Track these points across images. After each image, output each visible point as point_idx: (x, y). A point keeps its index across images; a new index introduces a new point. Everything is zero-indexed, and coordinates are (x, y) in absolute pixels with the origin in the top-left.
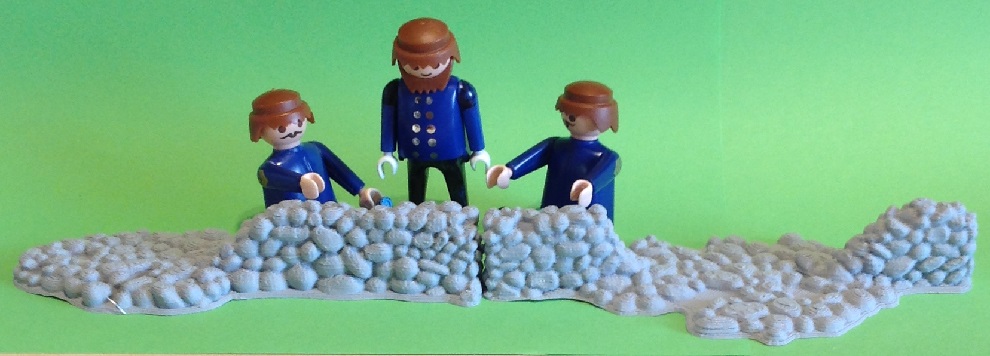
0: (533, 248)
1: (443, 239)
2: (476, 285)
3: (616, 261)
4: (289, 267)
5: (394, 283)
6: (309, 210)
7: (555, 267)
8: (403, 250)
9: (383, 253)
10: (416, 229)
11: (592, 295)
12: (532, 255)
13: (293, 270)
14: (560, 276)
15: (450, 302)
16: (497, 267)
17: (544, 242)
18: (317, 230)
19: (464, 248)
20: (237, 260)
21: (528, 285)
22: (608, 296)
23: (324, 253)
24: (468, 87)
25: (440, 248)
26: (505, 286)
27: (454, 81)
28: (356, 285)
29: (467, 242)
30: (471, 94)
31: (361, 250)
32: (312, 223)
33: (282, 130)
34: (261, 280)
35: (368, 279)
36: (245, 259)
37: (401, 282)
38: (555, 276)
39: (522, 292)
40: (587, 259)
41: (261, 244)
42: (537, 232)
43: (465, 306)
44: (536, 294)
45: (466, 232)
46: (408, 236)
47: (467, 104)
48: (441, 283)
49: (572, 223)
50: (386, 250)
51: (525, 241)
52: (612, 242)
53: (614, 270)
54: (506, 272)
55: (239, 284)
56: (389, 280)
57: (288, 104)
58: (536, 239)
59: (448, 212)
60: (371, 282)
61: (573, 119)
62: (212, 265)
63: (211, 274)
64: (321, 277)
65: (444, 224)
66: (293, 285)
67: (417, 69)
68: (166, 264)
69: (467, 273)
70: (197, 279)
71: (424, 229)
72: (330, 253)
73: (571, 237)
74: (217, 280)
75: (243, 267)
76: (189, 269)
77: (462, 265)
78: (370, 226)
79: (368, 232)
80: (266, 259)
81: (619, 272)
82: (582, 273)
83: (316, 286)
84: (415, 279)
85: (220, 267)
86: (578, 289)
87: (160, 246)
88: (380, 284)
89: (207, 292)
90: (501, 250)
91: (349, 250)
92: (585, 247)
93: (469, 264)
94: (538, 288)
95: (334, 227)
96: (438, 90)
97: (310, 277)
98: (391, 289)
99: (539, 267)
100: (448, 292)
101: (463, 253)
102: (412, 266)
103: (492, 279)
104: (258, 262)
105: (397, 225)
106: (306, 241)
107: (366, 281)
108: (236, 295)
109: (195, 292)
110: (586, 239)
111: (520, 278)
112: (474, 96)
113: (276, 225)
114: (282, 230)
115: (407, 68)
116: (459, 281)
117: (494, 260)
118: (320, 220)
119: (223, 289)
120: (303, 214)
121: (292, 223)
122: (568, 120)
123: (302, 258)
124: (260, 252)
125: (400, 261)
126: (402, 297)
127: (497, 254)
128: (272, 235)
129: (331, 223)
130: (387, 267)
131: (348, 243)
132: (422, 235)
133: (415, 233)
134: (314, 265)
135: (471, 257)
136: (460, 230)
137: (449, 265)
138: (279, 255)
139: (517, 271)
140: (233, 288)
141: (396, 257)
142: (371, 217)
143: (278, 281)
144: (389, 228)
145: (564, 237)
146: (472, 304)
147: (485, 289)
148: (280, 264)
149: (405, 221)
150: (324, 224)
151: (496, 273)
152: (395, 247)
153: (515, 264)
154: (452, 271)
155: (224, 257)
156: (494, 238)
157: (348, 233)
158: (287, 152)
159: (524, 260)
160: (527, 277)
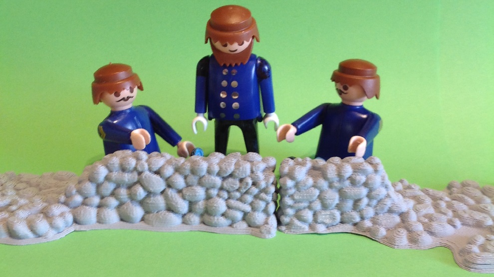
0: (321, 192)
1: (247, 184)
2: (273, 220)
3: (389, 203)
4: (121, 204)
5: (206, 217)
6: (138, 159)
7: (338, 207)
8: (214, 192)
9: (197, 194)
10: (225, 175)
11: (369, 230)
12: (320, 197)
13: (125, 207)
14: (342, 214)
15: (252, 234)
16: (291, 207)
17: (331, 186)
18: (143, 175)
19: (265, 191)
20: (78, 199)
21: (315, 220)
22: (383, 232)
23: (149, 194)
24: (264, 62)
25: (245, 191)
26: (297, 222)
27: (253, 58)
28: (176, 220)
29: (267, 187)
30: (266, 68)
31: (180, 191)
32: (140, 169)
33: (117, 95)
34: (98, 215)
35: (185, 215)
36: (86, 198)
37: (212, 218)
38: (337, 214)
39: (310, 226)
40: (365, 201)
41: (98, 186)
42: (325, 178)
43: (265, 238)
44: (321, 228)
45: (266, 178)
46: (218, 181)
47: (263, 75)
48: (244, 219)
49: (354, 172)
50: (200, 192)
51: (315, 186)
52: (386, 187)
53: (386, 209)
54: (298, 211)
55: (81, 218)
56: (202, 215)
57: (122, 75)
58: (324, 184)
59: (251, 162)
60: (187, 217)
61: (346, 88)
62: (59, 202)
63: (57, 210)
64: (147, 212)
65: (248, 172)
66: (124, 218)
67: (225, 46)
68: (22, 201)
69: (265, 211)
70: (46, 214)
71: (231, 175)
72: (155, 194)
73: (353, 182)
74: (62, 215)
75: (84, 204)
76: (40, 205)
77: (262, 205)
78: (188, 172)
79: (185, 177)
80: (102, 198)
81: (390, 211)
82: (360, 212)
83: (143, 219)
84: (223, 215)
85: (66, 204)
86: (355, 224)
87: (20, 186)
88: (195, 219)
89: (52, 226)
90: (295, 193)
91: (171, 193)
92: (364, 191)
93: (268, 204)
94: (323, 223)
95: (158, 173)
96: (242, 64)
97: (138, 212)
98: (203, 223)
99: (325, 207)
100: (249, 226)
101: (263, 195)
102: (221, 205)
103: (286, 215)
104: (96, 200)
105: (209, 172)
106: (135, 184)
107: (184, 216)
108: (78, 227)
109: (42, 226)
110: (366, 184)
111: (308, 215)
112: (269, 70)
113: (110, 171)
114: (115, 175)
115: (218, 45)
116: (259, 217)
117: (288, 201)
118: (146, 166)
119: (67, 223)
120: (133, 162)
121: (123, 169)
122: (342, 89)
123: (132, 197)
124: (98, 192)
125: (211, 201)
126: (212, 229)
127: (292, 196)
128: (107, 178)
129: (155, 170)
130: (201, 205)
131: (169, 186)
132: (230, 180)
133: (224, 179)
134: (142, 203)
135: (269, 198)
136: (261, 176)
137: (251, 204)
138: (113, 194)
139: (307, 210)
140: (76, 221)
141: (208, 198)
142: (188, 166)
143: (112, 216)
144: (203, 175)
145: (347, 183)
146: (270, 236)
147: (279, 223)
148: (113, 202)
149: (216, 169)
150: (150, 170)
151: (290, 212)
152: (207, 190)
153: (306, 204)
154: (254, 209)
155: (69, 196)
156: (290, 183)
157: (169, 178)
158: (122, 112)
159: (313, 201)
160: (315, 215)
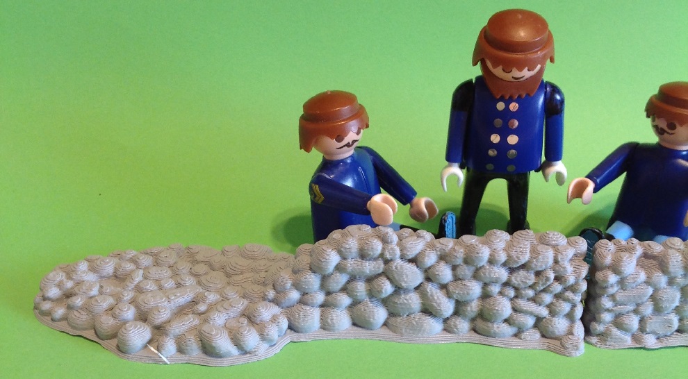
0: (656, 290)
1: (548, 279)
2: (579, 329)
4: (355, 304)
5: (480, 324)
6: (385, 240)
7: (677, 310)
8: (495, 289)
9: (471, 292)
10: (515, 266)
12: (653, 298)
13: (360, 306)
14: (681, 320)
15: (549, 349)
16: (608, 310)
17: (671, 282)
18: (393, 265)
19: (573, 288)
20: (295, 295)
21: (642, 329)
23: (398, 290)
24: (555, 89)
25: (542, 288)
26: (615, 332)
28: (435, 326)
29: (577, 283)
30: (558, 97)
31: (444, 287)
32: (388, 256)
33: (339, 139)
34: (323, 318)
35: (448, 319)
36: (304, 294)
37: (490, 325)
38: (675, 320)
39: (635, 338)
41: (325, 278)
42: (665, 270)
44: (650, 341)
45: (577, 270)
46: (503, 274)
47: (554, 110)
48: (536, 326)
50: (476, 289)
51: (648, 283)
54: (618, 316)
55: (300, 323)
56: (473, 320)
58: (662, 280)
59: (555, 247)
60: (452, 322)
61: (672, 126)
62: (264, 298)
63: (267, 312)
64: (392, 314)
65: (551, 262)
66: (359, 322)
68: (212, 297)
69: (570, 316)
70: (250, 317)
71: (523, 267)
72: (406, 291)
74: (274, 319)
75: (302, 302)
76: (241, 305)
77: (566, 307)
78: (459, 261)
79: (454, 268)
80: (328, 293)
83: (385, 324)
84: (506, 321)
85: (276, 301)
88: (463, 325)
90: (617, 292)
91: (431, 289)
93: (574, 306)
94: (654, 333)
95: (413, 261)
97: (380, 314)
98: (474, 330)
99: (658, 310)
100: (543, 336)
101: (569, 294)
102: (505, 307)
103: (599, 321)
104: (320, 297)
105: (491, 261)
106: (379, 275)
107: (446, 320)
108: (294, 336)
111: (634, 322)
112: (562, 102)
113: (344, 258)
114: (351, 264)
116: (560, 325)
117: (606, 303)
118: (398, 253)
119: (280, 331)
120: (378, 246)
121: (363, 255)
122: (666, 128)
123: (372, 294)
124: (323, 286)
125: (490, 301)
126: (490, 340)
127: (612, 297)
128: (339, 268)
129: (411, 255)
130: (474, 307)
131: (428, 279)
132: (522, 273)
133: (512, 271)
134: (385, 302)
135: (578, 298)
136: (570, 269)
137: (549, 306)
138: (344, 289)
139: (632, 315)
140: (290, 327)
141: (485, 296)
142: (460, 253)
143: (342, 319)
144: (482, 264)
146: (577, 353)
147: (588, 332)
148: (345, 300)
149: (503, 257)
150: (402, 257)
151: (607, 317)
152: (485, 285)
153: (631, 308)
154: (553, 313)
155: (280, 290)
156: (613, 279)
157: (429, 268)
159: (643, 303)
160: (642, 321)
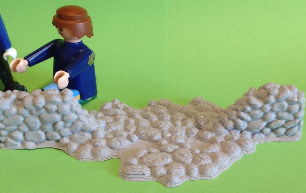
0: (25, 118)
3: (80, 125)
7: (41, 128)
11: (66, 145)
12: (24, 121)
14: (46, 133)
16: (4, 129)
17: (31, 113)
21: (25, 139)
26: (10, 140)
38: (42, 134)
39: (22, 143)
40: (61, 124)
42: (25, 108)
44: (31, 145)
49: (47, 103)
51: (18, 113)
52: (76, 113)
53: (79, 129)
54: (10, 132)
58: (25, 112)
61: (62, 30)
73: (48, 111)
81: (83, 130)
82: (59, 131)
86: (58, 141)
90: (4, 119)
92: (58, 117)
94: (32, 141)
99: (31, 129)
103: (2, 136)
110: (57, 112)
111: (20, 136)
122: (59, 31)
127: (2, 122)
139: (17, 131)
145: (43, 111)
151: (4, 133)
153: (14, 127)
159: (20, 125)
160: (24, 134)
